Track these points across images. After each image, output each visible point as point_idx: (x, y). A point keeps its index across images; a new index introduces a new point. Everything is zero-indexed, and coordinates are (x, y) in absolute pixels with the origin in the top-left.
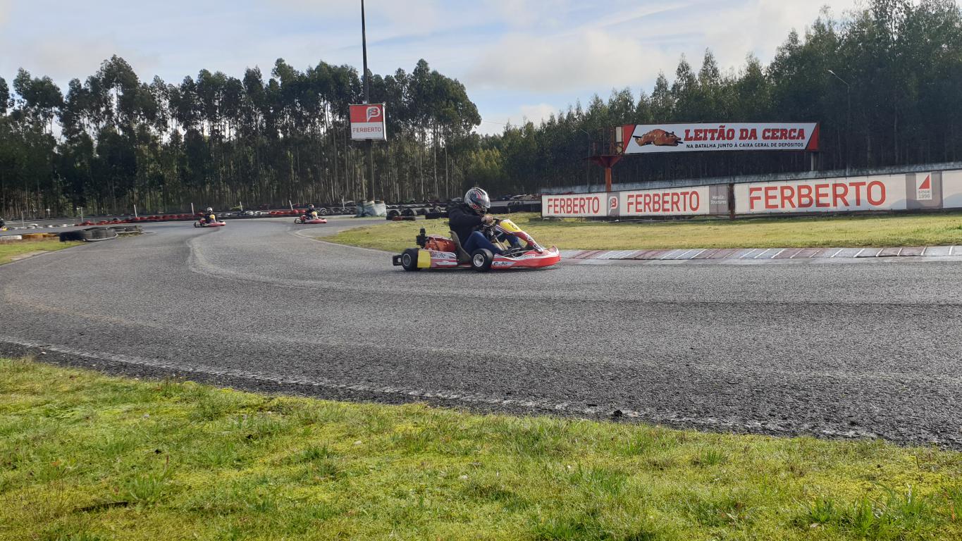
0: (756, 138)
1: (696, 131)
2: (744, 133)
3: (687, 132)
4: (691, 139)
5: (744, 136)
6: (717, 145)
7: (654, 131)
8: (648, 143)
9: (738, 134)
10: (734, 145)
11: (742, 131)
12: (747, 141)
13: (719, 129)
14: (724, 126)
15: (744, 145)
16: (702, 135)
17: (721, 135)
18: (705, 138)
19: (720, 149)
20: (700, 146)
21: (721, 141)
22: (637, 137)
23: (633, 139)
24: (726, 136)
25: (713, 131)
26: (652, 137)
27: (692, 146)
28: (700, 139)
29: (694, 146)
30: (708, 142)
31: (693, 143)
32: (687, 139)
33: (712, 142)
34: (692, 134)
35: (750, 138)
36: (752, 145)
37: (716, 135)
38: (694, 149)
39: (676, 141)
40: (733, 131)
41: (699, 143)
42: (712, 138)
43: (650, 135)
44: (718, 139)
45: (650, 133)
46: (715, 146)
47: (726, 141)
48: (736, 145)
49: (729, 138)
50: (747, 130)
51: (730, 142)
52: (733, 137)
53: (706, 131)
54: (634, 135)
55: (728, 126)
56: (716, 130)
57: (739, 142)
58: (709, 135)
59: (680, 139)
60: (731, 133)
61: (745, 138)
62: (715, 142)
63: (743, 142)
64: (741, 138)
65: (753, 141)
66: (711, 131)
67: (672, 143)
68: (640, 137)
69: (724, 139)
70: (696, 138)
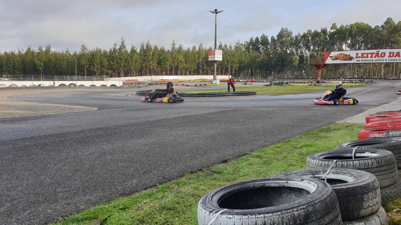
0: (399, 56)
1: (362, 54)
2: (392, 54)
3: (357, 54)
4: (359, 57)
5: (391, 55)
6: (375, 60)
7: (340, 54)
8: (337, 59)
9: (387, 55)
10: (385, 60)
11: (390, 53)
12: (393, 58)
13: (376, 52)
14: (379, 51)
15: (391, 60)
16: (366, 55)
17: (377, 55)
18: (367, 57)
19: (376, 62)
20: (364, 61)
21: (377, 58)
22: (331, 57)
23: (329, 58)
24: (380, 56)
25: (372, 54)
26: (339, 57)
27: (359, 61)
28: (364, 57)
29: (361, 61)
30: (369, 59)
31: (361, 59)
32: (357, 57)
33: (372, 59)
34: (360, 55)
35: (395, 57)
36: (396, 60)
37: (374, 56)
38: (361, 62)
39: (351, 59)
40: (385, 53)
41: (363, 59)
42: (372, 57)
43: (338, 56)
44: (375, 57)
45: (338, 55)
46: (373, 60)
47: (380, 58)
48: (386, 60)
49: (381, 57)
50: (393, 53)
51: (382, 58)
52: (384, 56)
53: (368, 54)
54: (330, 56)
55: (381, 51)
56: (374, 53)
57: (388, 58)
58: (370, 56)
59: (353, 57)
60: (383, 54)
61: (392, 57)
62: (374, 59)
63: (390, 58)
64: (390, 56)
65: (397, 58)
66: (370, 54)
67: (349, 59)
68: (333, 57)
69: (378, 57)
70: (362, 57)
